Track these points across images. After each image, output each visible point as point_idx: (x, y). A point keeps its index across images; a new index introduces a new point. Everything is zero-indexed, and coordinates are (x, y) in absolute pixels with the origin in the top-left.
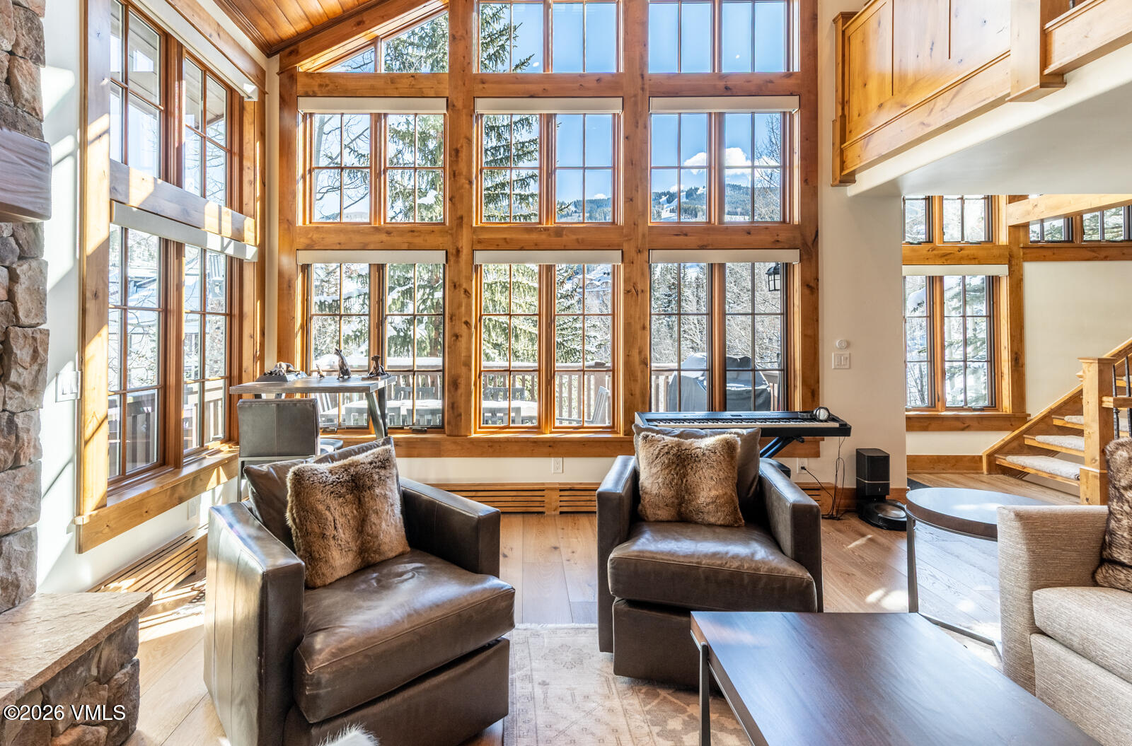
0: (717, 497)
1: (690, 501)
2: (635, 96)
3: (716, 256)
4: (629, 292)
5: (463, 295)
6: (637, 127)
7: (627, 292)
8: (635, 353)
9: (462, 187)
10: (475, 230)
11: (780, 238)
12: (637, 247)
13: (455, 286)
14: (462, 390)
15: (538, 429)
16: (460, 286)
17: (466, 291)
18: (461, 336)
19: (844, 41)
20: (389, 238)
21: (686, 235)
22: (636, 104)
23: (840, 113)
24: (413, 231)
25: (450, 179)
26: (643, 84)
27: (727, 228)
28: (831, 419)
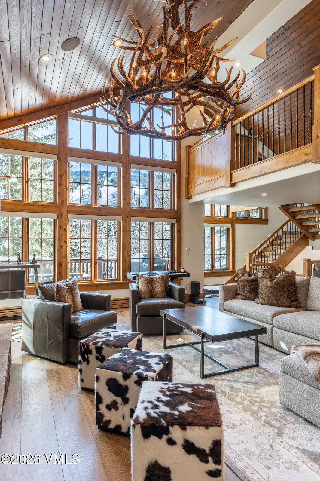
0: (160, 290)
1: (154, 292)
2: (126, 163)
3: (151, 220)
4: (124, 231)
5: (64, 231)
6: (127, 174)
7: (123, 231)
8: (126, 253)
9: (63, 190)
10: (69, 206)
11: (171, 215)
12: (127, 216)
13: (60, 227)
14: (63, 267)
15: (91, 281)
16: (63, 227)
17: (65, 230)
18: (63, 247)
19: (189, 154)
20: (33, 208)
21: (143, 212)
22: (126, 165)
23: (188, 177)
24: (43, 206)
25: (58, 186)
26: (129, 159)
27: (155, 210)
28: (185, 272)
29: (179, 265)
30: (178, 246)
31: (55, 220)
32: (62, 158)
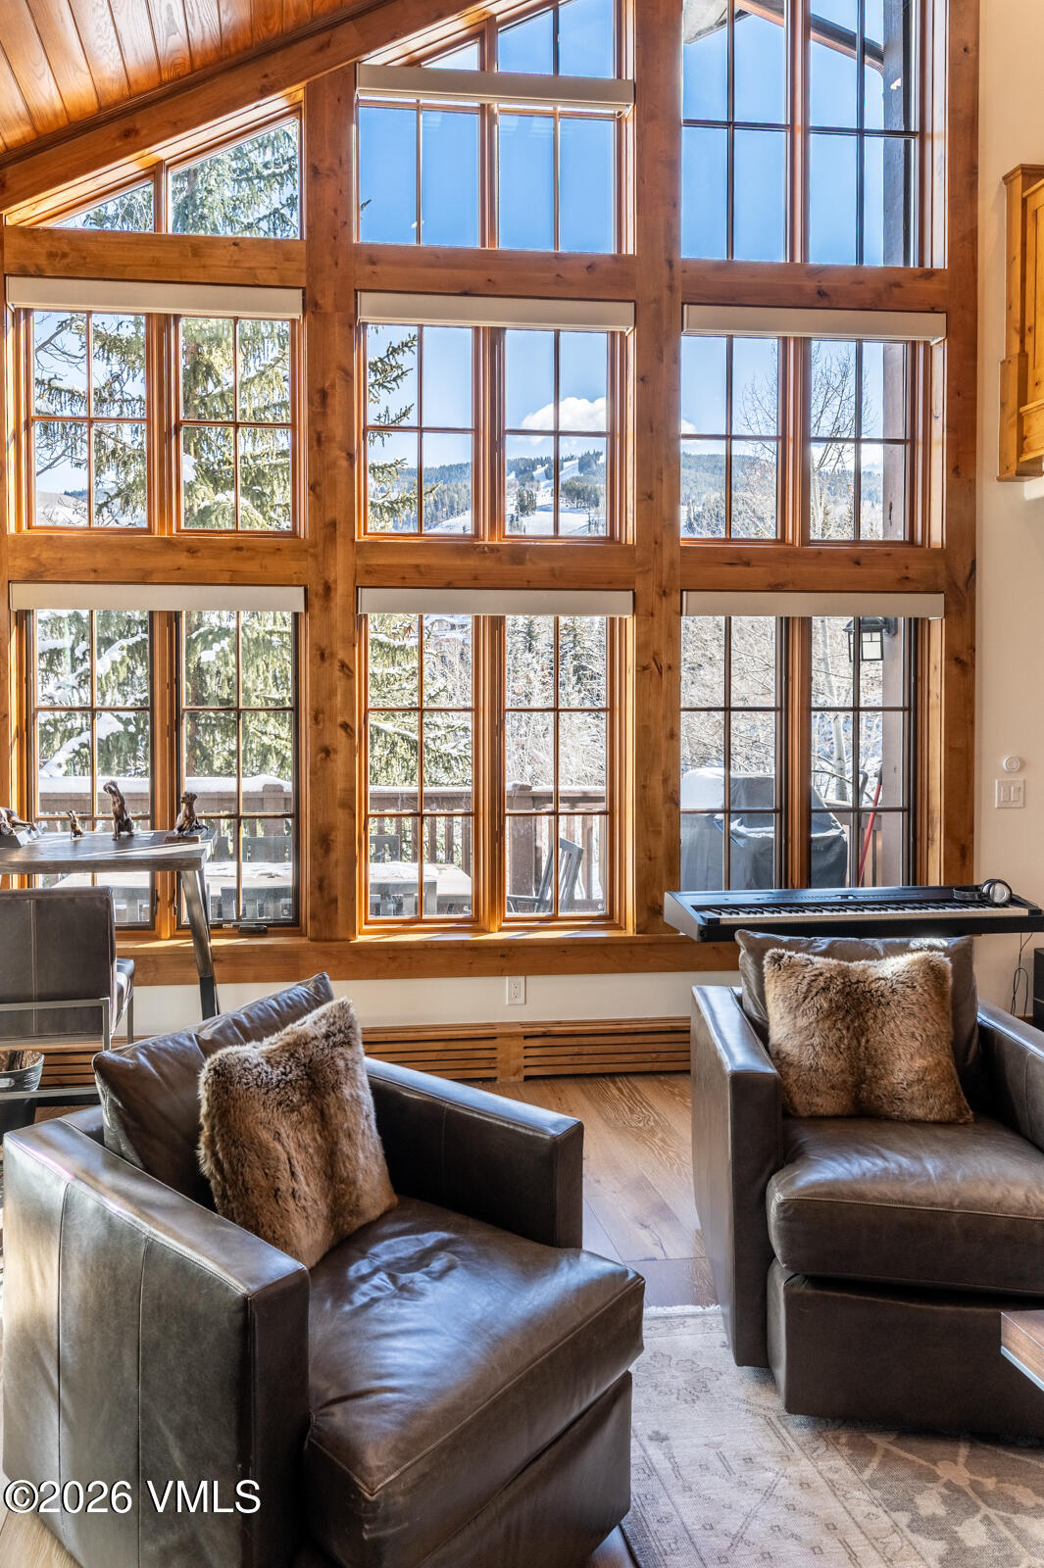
0: (926, 1070)
1: (877, 1078)
2: (657, 301)
3: (795, 604)
4: (645, 668)
5: (338, 674)
6: (661, 360)
7: (642, 669)
8: (656, 781)
9: (333, 465)
10: (360, 548)
11: (911, 573)
12: (660, 586)
13: (322, 656)
14: (338, 853)
15: (475, 924)
16: (333, 655)
17: (343, 666)
18: (336, 751)
19: (1026, 217)
20: (192, 561)
21: (747, 564)
22: (658, 315)
23: (1016, 348)
24: (239, 549)
25: (310, 448)
26: (672, 278)
27: (820, 553)
28: (1013, 901)
29: (957, 854)
30: (950, 749)
31: (296, 615)
32: (327, 302)
